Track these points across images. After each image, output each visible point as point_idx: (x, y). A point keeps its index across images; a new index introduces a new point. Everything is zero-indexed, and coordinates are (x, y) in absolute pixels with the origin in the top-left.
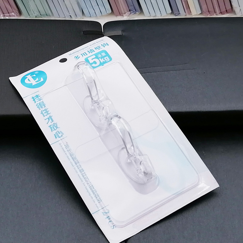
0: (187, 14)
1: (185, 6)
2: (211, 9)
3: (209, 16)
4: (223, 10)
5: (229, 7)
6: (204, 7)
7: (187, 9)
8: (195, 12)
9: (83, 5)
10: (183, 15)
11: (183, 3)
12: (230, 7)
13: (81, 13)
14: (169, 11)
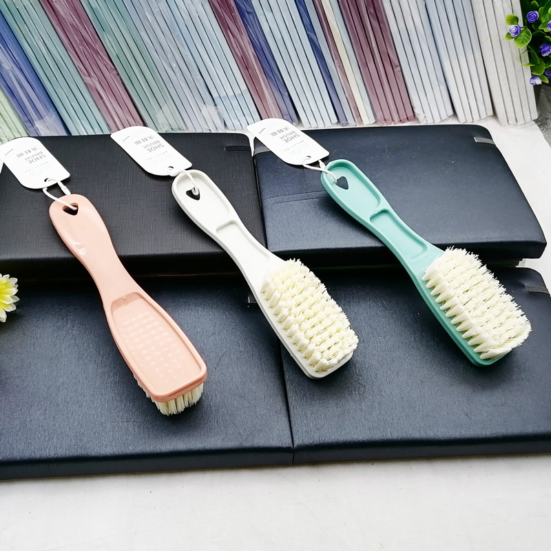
0: (358, 124)
1: (354, 114)
2: (388, 117)
3: (385, 125)
4: (403, 117)
5: (410, 114)
6: (379, 114)
7: (357, 117)
8: (368, 121)
9: (225, 116)
10: (352, 124)
11: (352, 109)
12: (412, 114)
13: (223, 126)
14: (335, 120)
